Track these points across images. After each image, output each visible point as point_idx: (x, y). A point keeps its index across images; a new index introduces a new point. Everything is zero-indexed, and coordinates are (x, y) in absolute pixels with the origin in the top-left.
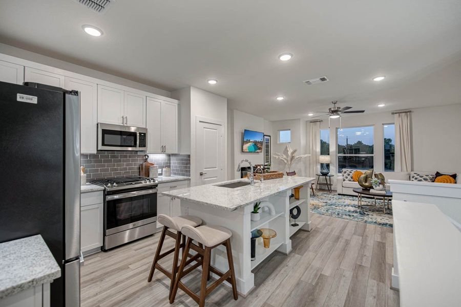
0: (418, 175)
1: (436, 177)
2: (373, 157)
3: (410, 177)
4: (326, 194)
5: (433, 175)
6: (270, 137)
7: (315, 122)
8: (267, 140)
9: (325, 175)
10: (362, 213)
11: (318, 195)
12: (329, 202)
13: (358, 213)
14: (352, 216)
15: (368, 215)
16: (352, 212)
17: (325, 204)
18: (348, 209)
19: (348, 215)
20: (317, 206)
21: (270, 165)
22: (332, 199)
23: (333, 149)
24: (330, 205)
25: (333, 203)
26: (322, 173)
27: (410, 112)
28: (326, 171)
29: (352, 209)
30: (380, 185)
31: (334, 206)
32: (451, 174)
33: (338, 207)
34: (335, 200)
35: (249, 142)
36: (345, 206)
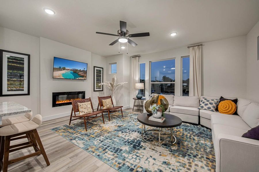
0: (206, 99)
1: (220, 102)
2: (174, 84)
3: (199, 100)
4: (135, 115)
5: (218, 99)
6: (102, 69)
7: (135, 57)
8: (98, 70)
9: (139, 98)
10: (137, 144)
11: (127, 116)
12: (125, 125)
13: (132, 145)
14: (119, 151)
15: (141, 147)
16: (128, 142)
17: (117, 129)
18: (130, 136)
19: (117, 149)
20: (103, 132)
21: (103, 91)
22: (132, 121)
23: (147, 78)
24: (118, 131)
25: (126, 127)
26: (137, 97)
27: (201, 45)
28: (140, 96)
29: (133, 137)
30: (158, 112)
31: (120, 132)
32: (233, 99)
33: (123, 134)
34: (134, 122)
35: (63, 70)
36: (133, 131)
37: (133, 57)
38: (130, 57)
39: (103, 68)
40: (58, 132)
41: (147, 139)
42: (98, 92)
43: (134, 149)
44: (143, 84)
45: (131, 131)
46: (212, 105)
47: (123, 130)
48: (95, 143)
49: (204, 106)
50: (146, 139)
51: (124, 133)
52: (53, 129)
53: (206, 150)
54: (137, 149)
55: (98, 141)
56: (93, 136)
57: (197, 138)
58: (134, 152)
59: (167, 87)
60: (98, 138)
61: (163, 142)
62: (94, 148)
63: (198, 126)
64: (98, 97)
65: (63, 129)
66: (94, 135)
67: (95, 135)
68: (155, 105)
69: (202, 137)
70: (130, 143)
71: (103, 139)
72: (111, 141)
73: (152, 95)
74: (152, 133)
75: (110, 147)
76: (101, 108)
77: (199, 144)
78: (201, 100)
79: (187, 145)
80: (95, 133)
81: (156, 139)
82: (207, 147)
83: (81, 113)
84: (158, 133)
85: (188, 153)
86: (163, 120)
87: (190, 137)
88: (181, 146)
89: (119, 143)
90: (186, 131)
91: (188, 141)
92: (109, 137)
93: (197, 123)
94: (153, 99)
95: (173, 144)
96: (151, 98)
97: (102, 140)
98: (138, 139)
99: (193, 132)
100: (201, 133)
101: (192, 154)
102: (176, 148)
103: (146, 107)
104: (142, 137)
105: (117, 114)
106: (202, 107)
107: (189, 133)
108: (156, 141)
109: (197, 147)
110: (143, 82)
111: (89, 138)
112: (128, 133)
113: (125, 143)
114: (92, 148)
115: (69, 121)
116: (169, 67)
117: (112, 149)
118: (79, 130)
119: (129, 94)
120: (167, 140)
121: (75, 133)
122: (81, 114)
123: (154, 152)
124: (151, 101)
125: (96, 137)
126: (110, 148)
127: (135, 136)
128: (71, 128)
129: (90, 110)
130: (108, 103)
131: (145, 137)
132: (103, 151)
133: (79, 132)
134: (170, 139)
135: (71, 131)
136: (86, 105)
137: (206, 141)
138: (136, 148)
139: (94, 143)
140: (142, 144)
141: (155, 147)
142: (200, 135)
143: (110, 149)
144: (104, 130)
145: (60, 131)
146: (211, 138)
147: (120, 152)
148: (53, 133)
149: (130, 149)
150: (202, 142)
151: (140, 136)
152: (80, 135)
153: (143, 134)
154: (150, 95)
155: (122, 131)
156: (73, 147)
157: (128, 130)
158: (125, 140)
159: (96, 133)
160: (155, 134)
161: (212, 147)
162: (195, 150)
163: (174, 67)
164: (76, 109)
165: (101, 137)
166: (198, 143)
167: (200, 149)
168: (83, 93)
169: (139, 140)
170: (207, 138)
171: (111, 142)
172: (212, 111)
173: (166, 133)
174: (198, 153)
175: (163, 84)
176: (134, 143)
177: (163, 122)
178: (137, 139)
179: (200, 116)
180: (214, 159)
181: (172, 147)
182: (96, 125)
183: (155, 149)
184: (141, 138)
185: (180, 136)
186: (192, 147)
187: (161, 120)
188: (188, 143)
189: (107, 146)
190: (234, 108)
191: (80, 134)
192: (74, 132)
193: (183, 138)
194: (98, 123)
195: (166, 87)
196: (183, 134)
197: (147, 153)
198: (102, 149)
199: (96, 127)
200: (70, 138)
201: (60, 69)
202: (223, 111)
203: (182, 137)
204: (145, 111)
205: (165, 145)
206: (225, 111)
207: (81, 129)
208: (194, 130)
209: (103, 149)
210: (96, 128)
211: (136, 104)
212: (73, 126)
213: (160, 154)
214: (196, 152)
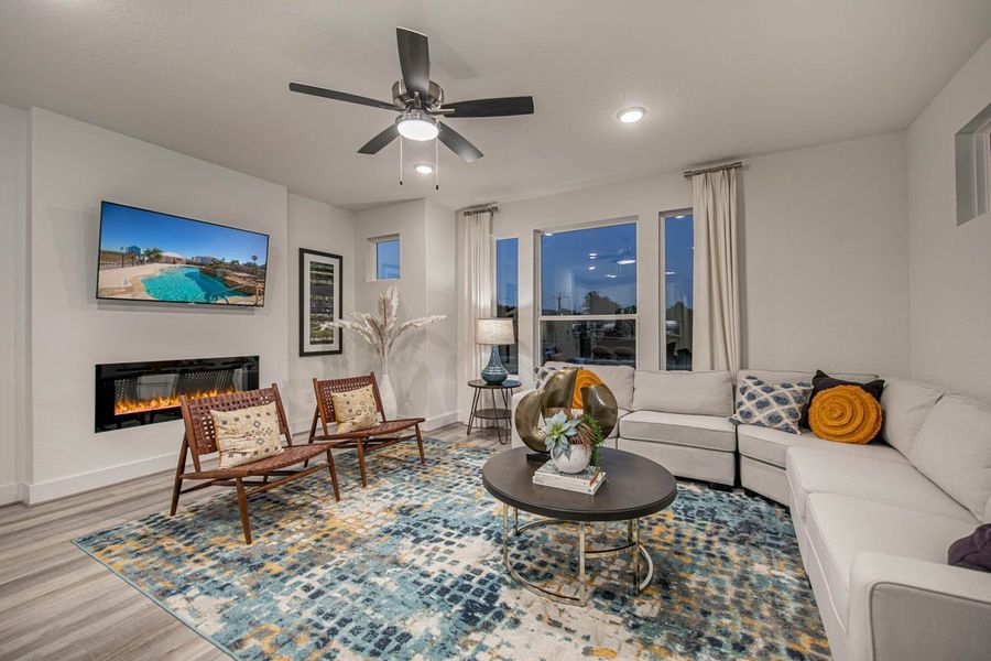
0: (759, 383)
1: (814, 392)
2: (634, 321)
3: (734, 388)
4: (475, 455)
5: (806, 382)
6: (338, 261)
7: (477, 212)
8: (320, 267)
9: (494, 383)
10: (482, 600)
11: (444, 459)
12: (430, 501)
13: (458, 606)
14: (394, 644)
15: (499, 616)
16: (438, 593)
17: (393, 523)
18: (451, 558)
19: (384, 633)
20: (328, 544)
21: (340, 352)
22: (465, 482)
23: (526, 299)
24: (397, 533)
25: (436, 512)
26: (485, 377)
27: (738, 166)
28: (497, 371)
29: (463, 564)
30: (573, 447)
31: (407, 541)
32: (865, 380)
33: (418, 547)
34: (470, 489)
35: (151, 261)
36: (466, 531)
37: (468, 213)
38: (457, 212)
39: (340, 258)
40: (109, 551)
41: (525, 571)
42: (319, 358)
43: (467, 627)
44: (510, 321)
45: (456, 532)
46: (786, 407)
47: (420, 529)
48: (283, 608)
49: (755, 411)
50: (523, 566)
51: (422, 545)
52: (86, 540)
53: (781, 612)
54: (479, 624)
55: (299, 591)
56: (275, 567)
57: (736, 550)
58: (465, 647)
59: (602, 335)
60: (298, 578)
61: (599, 582)
62: (272, 632)
63: (735, 496)
64: (314, 380)
65: (134, 535)
66: (284, 559)
67: (288, 559)
68: (559, 417)
69: (756, 545)
70: (447, 596)
71: (322, 580)
72: (358, 589)
73: (545, 369)
74: (550, 538)
75: (352, 626)
76: (325, 428)
77: (747, 579)
78: (739, 386)
79: (700, 588)
80: (289, 549)
81: (565, 566)
82: (785, 594)
83: (225, 457)
84: (575, 534)
85: (709, 633)
86: (595, 485)
87: (708, 548)
88: (675, 595)
89: (398, 595)
90: (687, 521)
91: (700, 568)
92: (352, 566)
93: (731, 482)
94: (551, 389)
95: (642, 586)
96: (543, 383)
97: (317, 586)
98: (488, 570)
99: (718, 521)
100: (749, 527)
101: (726, 634)
102: (656, 608)
103: (524, 421)
104: (506, 558)
105: (399, 453)
106: (748, 415)
107: (701, 528)
108: (566, 576)
109: (744, 596)
110: (511, 316)
111: (254, 582)
112: (441, 545)
113: (426, 598)
114: (260, 635)
115: (171, 494)
116: (612, 257)
117: (360, 637)
118: (213, 540)
119: (453, 363)
120: (612, 568)
121: (189, 557)
122: (227, 462)
123: (559, 634)
124: (543, 396)
125: (293, 573)
126: (352, 631)
127: (472, 555)
128: (178, 529)
129: (276, 442)
130: (359, 407)
131: (518, 557)
132: (313, 647)
133: (211, 550)
134: (624, 563)
135: (172, 544)
136: (254, 418)
137: (775, 561)
138: (478, 619)
139: (274, 608)
140: (506, 595)
141: (562, 611)
142: (745, 534)
143: (350, 637)
144: (333, 534)
145: (118, 549)
146: (793, 550)
147: (397, 648)
148: (83, 558)
149: (447, 626)
150: (761, 568)
151: (496, 554)
152: (214, 567)
153: (509, 543)
154: (536, 370)
155: (415, 534)
156: (168, 633)
157: (445, 526)
158: (426, 581)
159: (295, 551)
160: (563, 539)
161: (806, 595)
162: (734, 612)
163: (632, 254)
164: (201, 440)
165: (313, 571)
166: (742, 579)
167: (755, 604)
168: (251, 364)
169: (490, 577)
170: (778, 547)
171: (358, 596)
172: (787, 429)
173: (609, 536)
174: (750, 627)
175: (588, 324)
176: (468, 596)
177: (596, 494)
178: (481, 572)
179: (740, 451)
180: (822, 656)
181: (636, 602)
182: (297, 507)
183: (563, 619)
184: (500, 563)
185: (666, 544)
186: (723, 599)
187: (588, 482)
188: (705, 580)
189: (337, 619)
190: (873, 416)
191: (216, 562)
192: (189, 550)
193: (679, 554)
194: (309, 499)
195: (597, 332)
196: (679, 535)
197: (528, 646)
198: (313, 635)
199: (299, 518)
200: (160, 585)
201: (133, 258)
202: (832, 432)
203: (676, 547)
204: (516, 441)
205: (607, 594)
206: (839, 432)
207: (226, 532)
208: (721, 515)
209: (316, 639)
210: (297, 525)
211: (482, 406)
212: (189, 517)
213: (584, 644)
214: (743, 624)
